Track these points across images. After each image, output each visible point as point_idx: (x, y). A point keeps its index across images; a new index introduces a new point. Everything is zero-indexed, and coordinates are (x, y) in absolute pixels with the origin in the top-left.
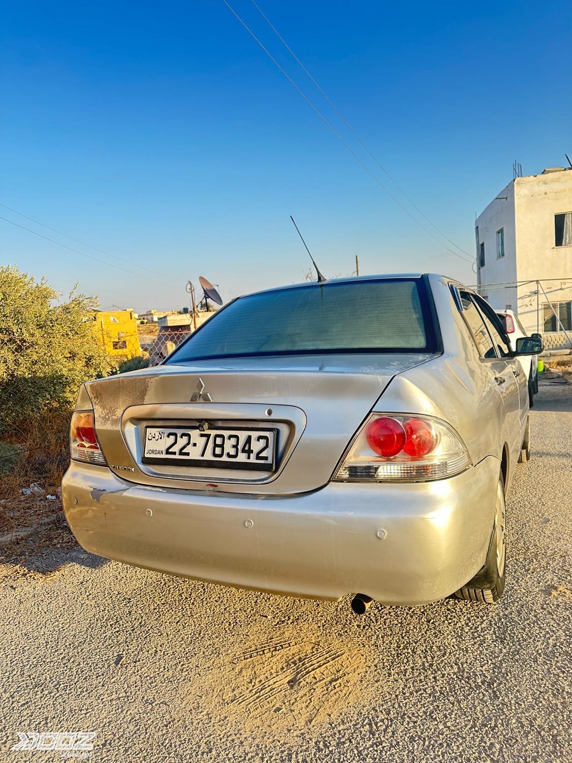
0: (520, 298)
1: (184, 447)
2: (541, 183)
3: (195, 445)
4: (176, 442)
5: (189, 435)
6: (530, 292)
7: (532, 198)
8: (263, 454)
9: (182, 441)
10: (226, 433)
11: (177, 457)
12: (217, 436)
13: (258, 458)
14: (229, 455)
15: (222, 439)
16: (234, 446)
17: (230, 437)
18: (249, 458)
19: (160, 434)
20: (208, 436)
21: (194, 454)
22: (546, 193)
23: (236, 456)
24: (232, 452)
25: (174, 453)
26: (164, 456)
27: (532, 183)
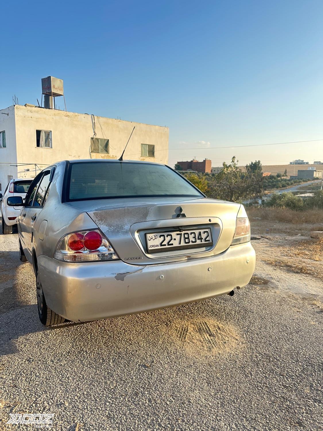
0: (19, 172)
1: (170, 241)
2: (29, 111)
3: (175, 239)
4: (164, 240)
5: (171, 235)
6: (25, 170)
7: (25, 118)
8: (207, 239)
9: (168, 239)
10: (189, 232)
11: (167, 246)
12: (185, 234)
13: (206, 241)
14: (192, 242)
15: (188, 235)
16: (194, 237)
17: (191, 233)
18: (202, 242)
19: (155, 236)
20: (181, 234)
21: (176, 244)
22: (31, 117)
23: (196, 242)
24: (194, 240)
25: (165, 245)
26: (160, 247)
27: (24, 110)
